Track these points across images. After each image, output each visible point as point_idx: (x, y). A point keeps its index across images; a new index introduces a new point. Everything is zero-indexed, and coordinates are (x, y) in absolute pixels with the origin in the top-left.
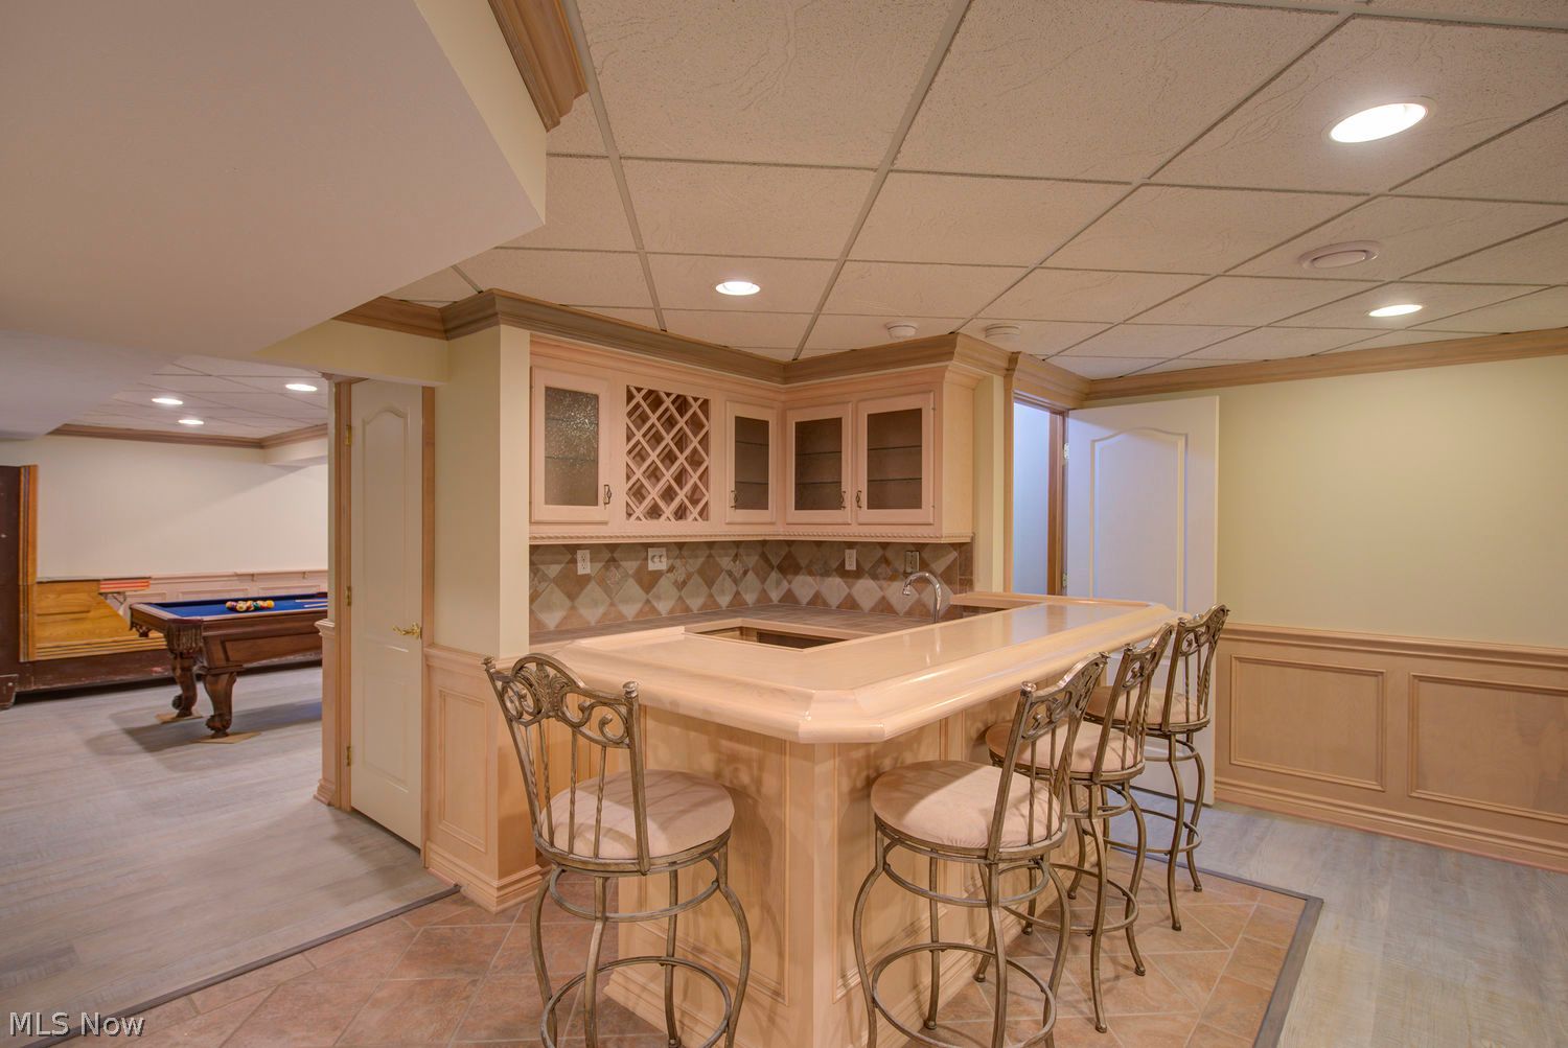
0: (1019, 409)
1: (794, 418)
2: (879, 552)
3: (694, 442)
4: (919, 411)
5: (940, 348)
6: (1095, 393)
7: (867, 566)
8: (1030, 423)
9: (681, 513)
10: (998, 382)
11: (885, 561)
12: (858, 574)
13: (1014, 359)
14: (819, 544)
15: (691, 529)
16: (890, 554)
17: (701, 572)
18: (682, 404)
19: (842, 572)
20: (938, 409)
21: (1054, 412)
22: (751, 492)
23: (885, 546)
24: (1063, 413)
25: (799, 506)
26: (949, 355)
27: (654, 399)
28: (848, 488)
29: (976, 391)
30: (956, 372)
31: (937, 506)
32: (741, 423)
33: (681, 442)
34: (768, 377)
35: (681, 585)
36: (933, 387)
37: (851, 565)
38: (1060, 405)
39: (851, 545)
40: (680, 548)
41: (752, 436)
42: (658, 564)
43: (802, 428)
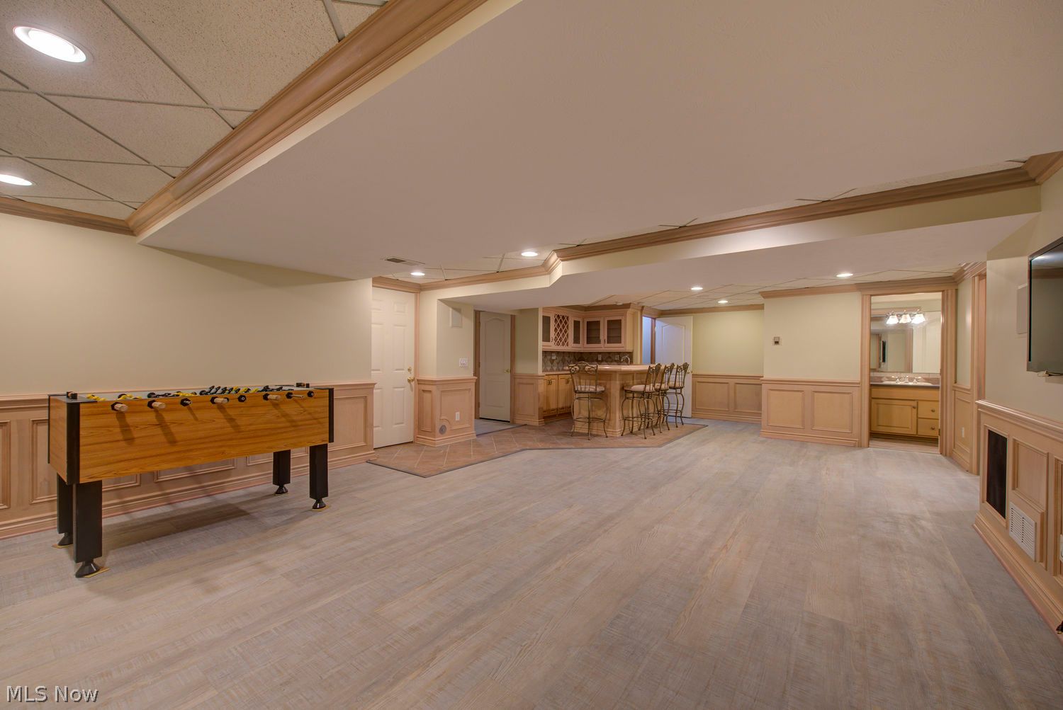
0: (643, 318)
1: (586, 320)
2: (608, 355)
3: (566, 327)
4: (621, 320)
5: (627, 306)
6: (663, 314)
7: (604, 359)
8: (647, 321)
9: (563, 344)
10: (639, 313)
11: (610, 357)
12: (602, 361)
13: (643, 307)
14: (591, 353)
15: (561, 348)
16: (611, 355)
17: (562, 360)
18: (563, 317)
19: (597, 361)
20: (625, 320)
21: (652, 318)
22: (577, 340)
23: (609, 353)
24: (655, 319)
25: (587, 343)
26: (629, 308)
27: (558, 316)
28: (601, 338)
29: (634, 315)
30: (630, 311)
31: (625, 342)
32: (575, 321)
33: (563, 327)
34: (581, 310)
35: (558, 363)
36: (624, 315)
37: (600, 359)
38: (654, 317)
39: (600, 353)
40: (558, 353)
41: (577, 324)
42: (554, 358)
43: (589, 323)
